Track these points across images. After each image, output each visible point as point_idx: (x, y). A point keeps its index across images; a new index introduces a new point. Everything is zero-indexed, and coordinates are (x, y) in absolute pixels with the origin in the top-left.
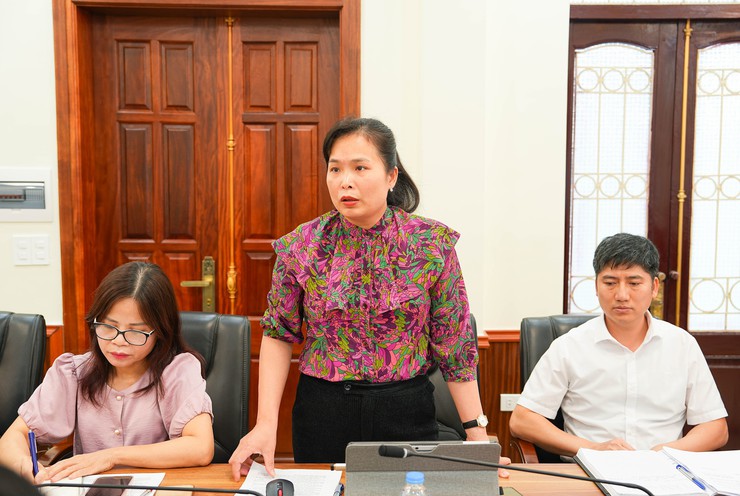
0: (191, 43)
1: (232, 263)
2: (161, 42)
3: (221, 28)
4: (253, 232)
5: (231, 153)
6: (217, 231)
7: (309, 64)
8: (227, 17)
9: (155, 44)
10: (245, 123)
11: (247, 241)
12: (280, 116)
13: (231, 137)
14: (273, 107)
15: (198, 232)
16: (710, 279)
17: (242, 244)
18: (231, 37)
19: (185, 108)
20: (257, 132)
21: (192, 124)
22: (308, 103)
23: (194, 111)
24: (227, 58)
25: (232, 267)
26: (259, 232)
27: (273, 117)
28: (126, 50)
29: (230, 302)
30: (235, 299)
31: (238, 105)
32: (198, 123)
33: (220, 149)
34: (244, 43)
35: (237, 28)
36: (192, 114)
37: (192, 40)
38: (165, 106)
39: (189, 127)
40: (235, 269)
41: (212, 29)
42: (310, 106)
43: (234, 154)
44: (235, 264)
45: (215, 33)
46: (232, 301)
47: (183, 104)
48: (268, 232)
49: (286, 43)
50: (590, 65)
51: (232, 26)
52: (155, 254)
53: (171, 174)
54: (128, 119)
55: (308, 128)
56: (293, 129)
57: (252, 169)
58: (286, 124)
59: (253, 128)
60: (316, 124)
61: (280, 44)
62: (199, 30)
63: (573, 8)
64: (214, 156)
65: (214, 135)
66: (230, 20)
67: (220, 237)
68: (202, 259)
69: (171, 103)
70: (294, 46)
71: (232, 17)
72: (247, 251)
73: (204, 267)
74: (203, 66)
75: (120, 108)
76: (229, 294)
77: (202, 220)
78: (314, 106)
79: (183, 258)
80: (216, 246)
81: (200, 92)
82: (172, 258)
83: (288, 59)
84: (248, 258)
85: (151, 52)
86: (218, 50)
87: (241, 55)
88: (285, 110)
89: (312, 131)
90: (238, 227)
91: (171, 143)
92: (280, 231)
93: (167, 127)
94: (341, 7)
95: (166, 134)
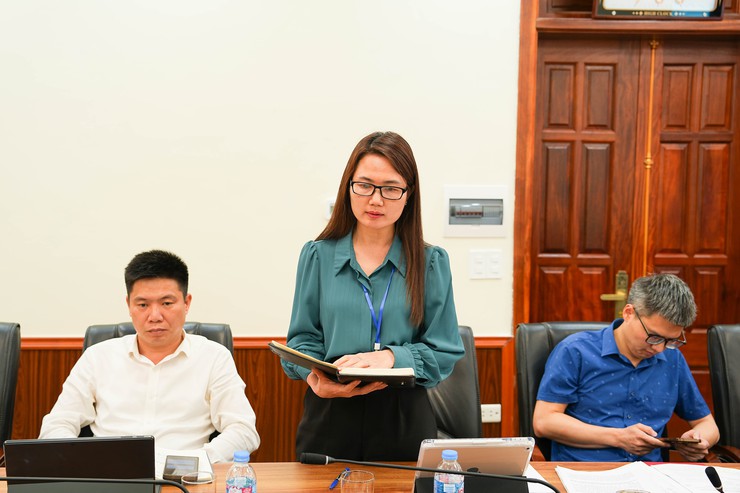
0: (614, 65)
2: (587, 64)
3: (644, 51)
4: (665, 247)
5: (648, 171)
6: (631, 248)
8: (652, 40)
9: (581, 67)
10: (662, 142)
11: (657, 256)
12: (696, 136)
13: (649, 155)
14: (688, 126)
15: (613, 247)
17: (654, 258)
18: (654, 59)
19: (603, 127)
20: (673, 151)
21: (611, 143)
22: (722, 123)
23: (613, 129)
24: (649, 79)
26: (670, 247)
27: (689, 136)
31: (657, 124)
32: (618, 142)
33: (638, 167)
34: (666, 65)
35: (661, 51)
36: (610, 132)
37: (616, 61)
38: (586, 125)
39: (607, 145)
41: (636, 51)
43: (651, 172)
45: (640, 54)
47: (603, 124)
48: (677, 247)
49: (705, 65)
51: (656, 49)
52: (570, 268)
53: (589, 191)
54: (552, 138)
56: (706, 147)
57: (667, 186)
58: (701, 143)
59: (669, 147)
60: (728, 142)
61: (699, 66)
62: (624, 51)
64: (631, 175)
65: (632, 153)
66: (654, 43)
67: (634, 252)
68: (615, 272)
69: (592, 123)
70: (711, 68)
71: (656, 40)
72: (658, 266)
73: (617, 281)
74: (625, 87)
75: (544, 128)
77: (617, 236)
79: (596, 272)
80: (629, 260)
81: (621, 112)
82: (586, 271)
83: (706, 80)
85: (575, 74)
86: (641, 72)
87: (661, 77)
88: (700, 129)
89: (725, 149)
90: (651, 243)
91: (590, 161)
92: (690, 246)
93: (587, 145)
95: (587, 152)
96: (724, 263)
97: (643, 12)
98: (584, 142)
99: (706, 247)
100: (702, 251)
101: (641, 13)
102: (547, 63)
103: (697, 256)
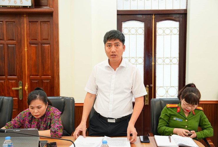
0: (15, 22)
1: (27, 83)
2: (6, 22)
4: (33, 74)
5: (26, 52)
6: (23, 74)
7: (47, 27)
10: (30, 44)
11: (31, 77)
13: (26, 48)
14: (38, 39)
15: (17, 74)
16: (162, 87)
17: (30, 77)
18: (25, 20)
20: (34, 47)
21: (15, 44)
22: (47, 38)
25: (27, 84)
26: (34, 74)
27: (38, 42)
29: (26, 94)
30: (28, 93)
31: (28, 39)
32: (17, 44)
33: (23, 51)
34: (29, 22)
36: (15, 41)
38: (8, 39)
40: (28, 84)
42: (48, 39)
43: (27, 53)
44: (28, 83)
45: (21, 19)
46: (27, 93)
47: (13, 39)
48: (37, 74)
49: (41, 22)
50: (127, 27)
51: (26, 17)
52: (6, 80)
55: (47, 45)
56: (43, 45)
58: (41, 44)
59: (32, 45)
60: (50, 44)
61: (39, 22)
62: (17, 18)
63: (118, 11)
64: (21, 53)
65: (21, 47)
66: (25, 16)
67: (23, 76)
68: (19, 82)
69: (9, 39)
70: (43, 23)
72: (31, 80)
73: (19, 84)
74: (18, 28)
76: (26, 92)
77: (19, 71)
78: (49, 39)
79: (13, 81)
80: (22, 78)
81: (17, 36)
82: (10, 81)
83: (42, 26)
84: (32, 81)
87: (28, 25)
88: (41, 40)
89: (49, 46)
90: (28, 73)
92: (40, 74)
93: (8, 45)
94: (53, 12)
95: (8, 47)
96: (50, 79)
99: (45, 74)
101: (10, 7)
103: (42, 77)
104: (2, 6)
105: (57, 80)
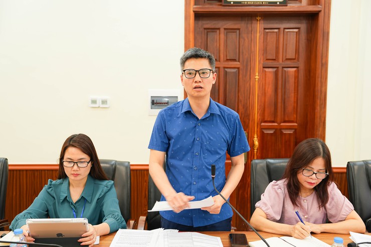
0: (239, 29)
1: (256, 135)
2: (225, 29)
3: (254, 22)
4: (266, 119)
6: (249, 119)
7: (295, 39)
8: (257, 17)
9: (222, 30)
10: (264, 67)
11: (263, 124)
12: (281, 64)
13: (257, 74)
14: (277, 60)
17: (261, 125)
18: (259, 26)
19: (235, 60)
20: (270, 72)
21: (238, 68)
22: (294, 58)
23: (239, 61)
24: (257, 36)
25: (256, 136)
26: (269, 120)
27: (277, 64)
28: (208, 33)
29: (254, 153)
30: (257, 152)
31: (261, 59)
32: (241, 67)
33: (252, 80)
34: (265, 29)
35: (262, 22)
36: (238, 63)
37: (239, 28)
38: (225, 59)
39: (237, 69)
41: (249, 22)
43: (258, 82)
44: (257, 135)
45: (252, 23)
46: (255, 153)
47: (234, 59)
48: (273, 120)
49: (285, 29)
51: (259, 21)
53: (227, 92)
56: (286, 70)
57: (266, 89)
58: (283, 67)
59: (267, 70)
60: (297, 67)
61: (282, 29)
62: (243, 22)
64: (248, 84)
65: (248, 73)
66: (259, 18)
67: (250, 122)
69: (228, 58)
70: (288, 30)
71: (260, 17)
72: (262, 129)
74: (244, 40)
76: (254, 150)
77: (242, 114)
78: (296, 58)
80: (248, 126)
81: (243, 53)
83: (285, 36)
84: (263, 132)
85: (220, 34)
86: (252, 32)
87: (263, 35)
88: (283, 61)
89: (295, 71)
90: (259, 117)
91: (228, 77)
92: (279, 119)
93: (226, 69)
94: (320, 11)
95: (226, 73)
96: (296, 127)
97: (247, 2)
98: (224, 68)
99: (287, 119)
100: (285, 122)
102: (205, 29)
103: (282, 124)
104: (233, 2)
105: (321, 129)
